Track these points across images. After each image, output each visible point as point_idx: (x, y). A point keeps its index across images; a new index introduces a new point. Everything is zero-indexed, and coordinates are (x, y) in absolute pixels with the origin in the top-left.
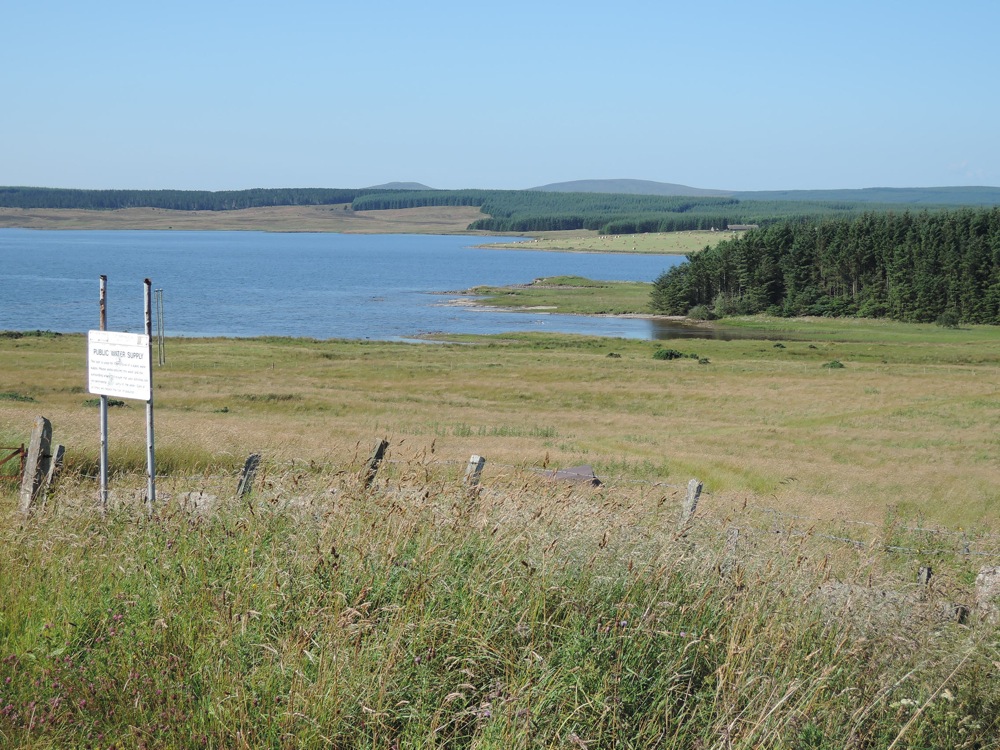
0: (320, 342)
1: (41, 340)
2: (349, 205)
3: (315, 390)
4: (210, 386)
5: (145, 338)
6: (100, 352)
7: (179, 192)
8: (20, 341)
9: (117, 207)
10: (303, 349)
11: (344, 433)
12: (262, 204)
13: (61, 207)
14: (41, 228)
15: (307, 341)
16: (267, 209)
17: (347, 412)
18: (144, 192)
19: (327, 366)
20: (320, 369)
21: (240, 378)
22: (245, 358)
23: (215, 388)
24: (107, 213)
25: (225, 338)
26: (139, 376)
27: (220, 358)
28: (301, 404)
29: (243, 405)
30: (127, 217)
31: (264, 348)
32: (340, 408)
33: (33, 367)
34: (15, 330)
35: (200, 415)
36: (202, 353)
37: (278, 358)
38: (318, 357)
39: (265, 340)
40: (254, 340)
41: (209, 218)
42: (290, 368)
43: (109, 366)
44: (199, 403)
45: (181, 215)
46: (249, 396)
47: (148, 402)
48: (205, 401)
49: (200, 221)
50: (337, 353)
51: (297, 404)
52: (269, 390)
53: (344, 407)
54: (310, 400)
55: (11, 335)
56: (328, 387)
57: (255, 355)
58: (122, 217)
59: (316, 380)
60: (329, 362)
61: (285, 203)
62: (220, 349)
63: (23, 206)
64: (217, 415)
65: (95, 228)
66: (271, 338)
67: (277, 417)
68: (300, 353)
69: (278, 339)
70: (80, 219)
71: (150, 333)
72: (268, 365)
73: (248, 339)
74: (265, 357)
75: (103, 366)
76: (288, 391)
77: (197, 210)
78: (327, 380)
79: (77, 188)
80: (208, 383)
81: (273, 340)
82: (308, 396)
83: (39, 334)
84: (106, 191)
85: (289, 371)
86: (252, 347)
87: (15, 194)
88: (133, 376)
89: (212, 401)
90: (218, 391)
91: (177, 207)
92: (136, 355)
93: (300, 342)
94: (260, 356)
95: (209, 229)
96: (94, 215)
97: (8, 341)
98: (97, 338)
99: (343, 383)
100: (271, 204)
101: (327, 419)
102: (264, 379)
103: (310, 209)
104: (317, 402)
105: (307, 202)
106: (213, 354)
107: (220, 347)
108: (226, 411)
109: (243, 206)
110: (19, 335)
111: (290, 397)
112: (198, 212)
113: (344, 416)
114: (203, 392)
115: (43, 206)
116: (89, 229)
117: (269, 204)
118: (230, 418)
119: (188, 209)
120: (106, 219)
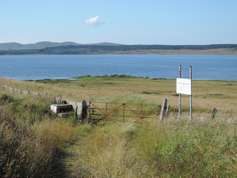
0: (228, 81)
1: (162, 80)
2: (235, 48)
3: (227, 93)
4: (201, 92)
5: (190, 80)
6: (179, 83)
7: (194, 45)
8: (157, 80)
9: (179, 49)
10: (224, 83)
11: (234, 104)
12: (214, 48)
13: (167, 49)
14: (162, 54)
15: (225, 81)
16: (215, 49)
17: (235, 98)
18: (186, 46)
19: (230, 87)
20: (228, 88)
21: (208, 90)
22: (210, 85)
23: (202, 92)
24: (177, 51)
25: (205, 80)
26: (188, 89)
27: (204, 85)
28: (223, 96)
29: (209, 96)
30: (182, 51)
31: (214, 83)
32: (233, 97)
33: (160, 87)
34: (156, 78)
35: (199, 98)
36: (199, 84)
37: (218, 85)
38: (227, 85)
39: (215, 81)
40: (212, 81)
41: (201, 51)
42: (221, 88)
43: (181, 87)
44: (199, 96)
45: (194, 51)
46: (210, 94)
47: (190, 95)
48: (200, 95)
49: (199, 52)
50: (232, 84)
51: (222, 96)
52: (215, 93)
53: (234, 97)
54: (225, 95)
55: (155, 79)
56: (230, 92)
57: (212, 84)
58: (181, 51)
59: (227, 91)
60: (230, 86)
61: (219, 48)
62: (204, 83)
63: (158, 49)
64: (203, 99)
65: (174, 54)
66: (216, 80)
67: (217, 99)
68: (223, 84)
69: (218, 80)
70: (171, 52)
71: (191, 79)
72: (215, 87)
73: (210, 81)
74: (214, 85)
75: (180, 87)
76: (220, 93)
77: (198, 49)
78: (230, 91)
79: (170, 45)
80: (201, 91)
81: (216, 81)
82: (225, 94)
83: (161, 79)
84: (177, 45)
85: (220, 88)
86: (212, 82)
87: (156, 47)
88: (187, 89)
89: (202, 95)
90: (203, 93)
91: (194, 49)
92: (188, 84)
93: (223, 81)
94: (213, 85)
95: (201, 54)
96: (174, 51)
97: (154, 80)
98: (178, 80)
99: (234, 91)
100: (216, 48)
101: (230, 100)
102: (214, 90)
103: (226, 49)
104: (227, 96)
105: (225, 47)
106: (202, 84)
107: (204, 82)
108: (205, 98)
109: (209, 49)
110: (156, 79)
111: (221, 95)
112: (198, 50)
113: (234, 99)
114: (199, 93)
115: (162, 49)
116: (173, 54)
117: (215, 48)
118: (206, 99)
119: (196, 49)
120: (177, 52)
